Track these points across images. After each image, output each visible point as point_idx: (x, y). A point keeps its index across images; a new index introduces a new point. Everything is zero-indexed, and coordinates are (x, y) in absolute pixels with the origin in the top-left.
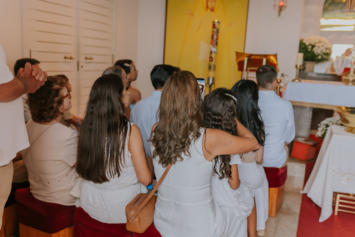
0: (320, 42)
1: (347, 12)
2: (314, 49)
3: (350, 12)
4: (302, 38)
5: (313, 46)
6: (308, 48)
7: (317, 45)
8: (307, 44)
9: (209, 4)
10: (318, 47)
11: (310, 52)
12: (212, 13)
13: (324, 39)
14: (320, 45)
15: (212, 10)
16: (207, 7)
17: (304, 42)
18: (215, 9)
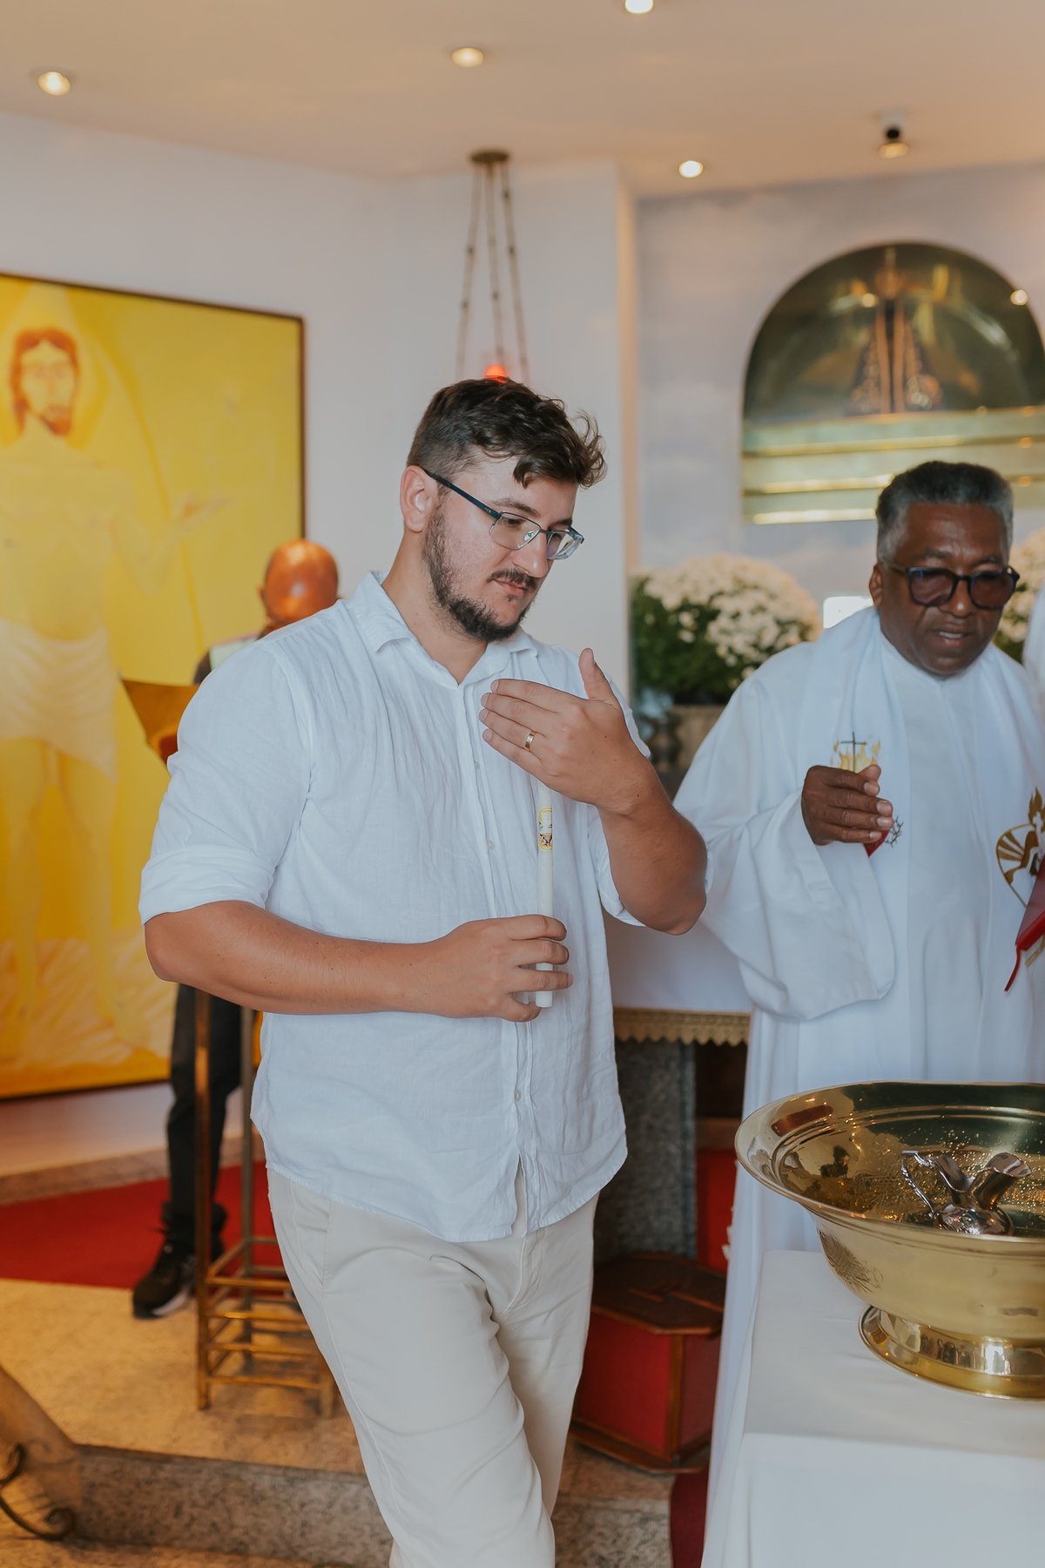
0: (742, 587)
1: (876, 411)
2: (713, 629)
3: (893, 409)
4: (643, 570)
5: (706, 615)
6: (679, 626)
7: (727, 605)
8: (671, 601)
9: (33, 387)
10: (736, 616)
11: (689, 647)
12: (57, 443)
13: (770, 572)
14: (744, 603)
15: (58, 426)
16: (21, 405)
17: (653, 590)
18: (78, 417)
